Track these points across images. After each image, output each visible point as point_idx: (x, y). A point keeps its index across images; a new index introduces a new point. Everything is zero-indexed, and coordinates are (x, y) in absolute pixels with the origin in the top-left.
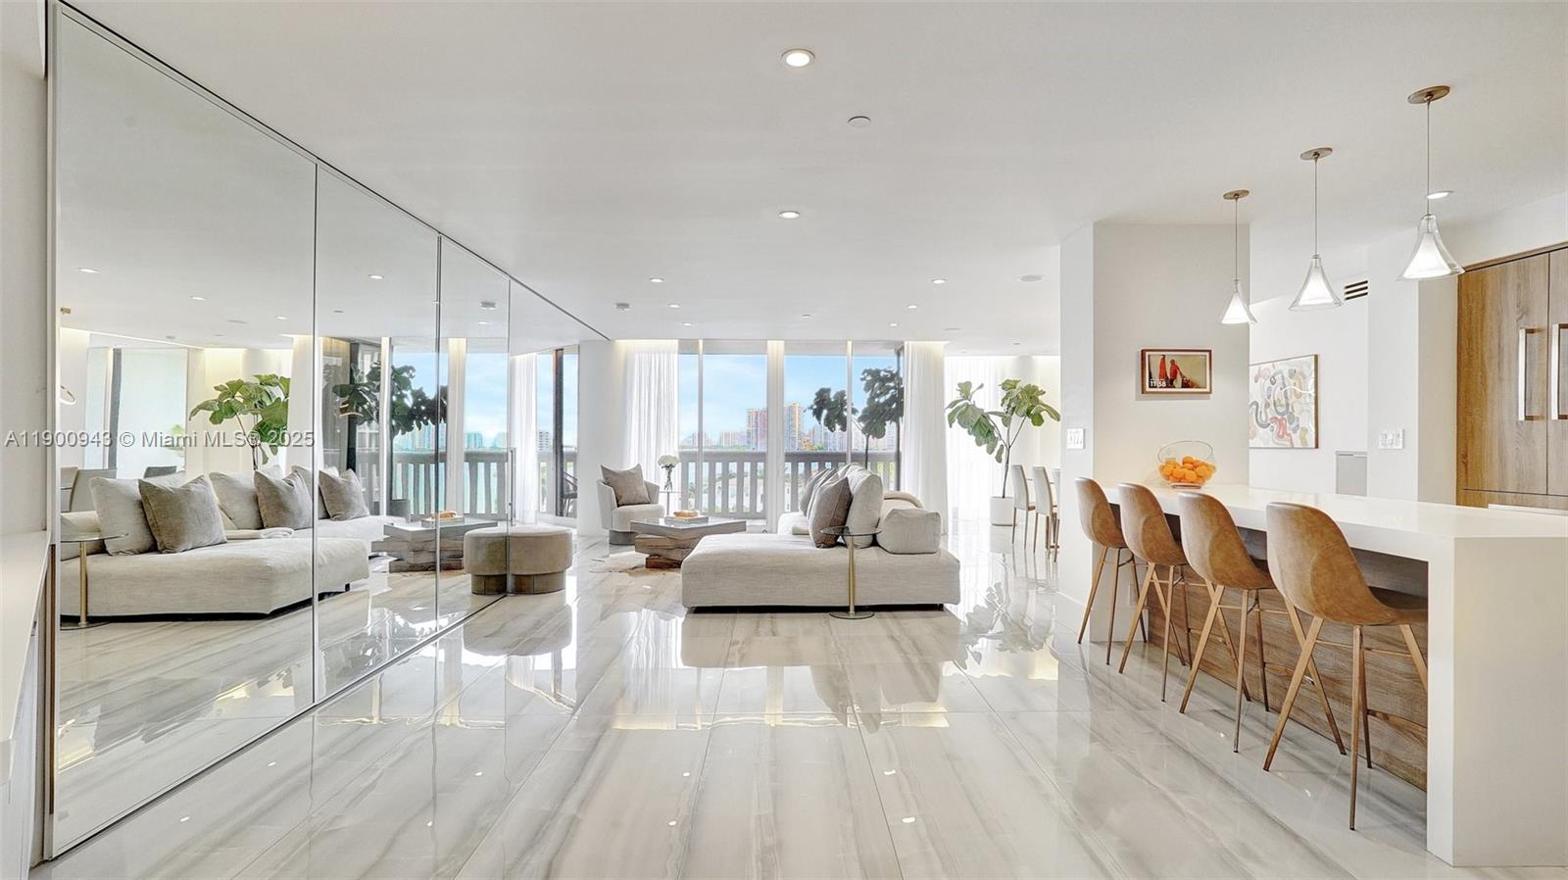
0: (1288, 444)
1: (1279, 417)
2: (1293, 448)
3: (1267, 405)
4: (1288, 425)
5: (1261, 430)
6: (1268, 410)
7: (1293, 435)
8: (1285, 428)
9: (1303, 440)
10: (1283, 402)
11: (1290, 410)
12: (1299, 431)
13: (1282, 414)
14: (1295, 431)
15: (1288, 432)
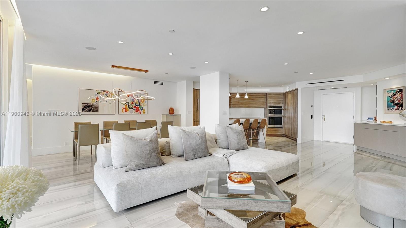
0: (139, 113)
1: (137, 107)
2: (141, 114)
3: (132, 103)
4: (139, 109)
5: (130, 110)
6: (133, 105)
7: (141, 111)
8: (138, 109)
9: (144, 112)
10: (138, 103)
11: (140, 105)
12: (142, 110)
13: (138, 106)
14: (141, 110)
15: (139, 110)
